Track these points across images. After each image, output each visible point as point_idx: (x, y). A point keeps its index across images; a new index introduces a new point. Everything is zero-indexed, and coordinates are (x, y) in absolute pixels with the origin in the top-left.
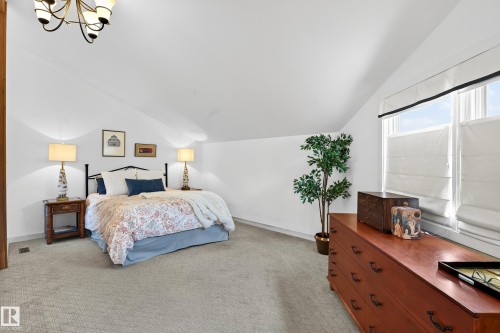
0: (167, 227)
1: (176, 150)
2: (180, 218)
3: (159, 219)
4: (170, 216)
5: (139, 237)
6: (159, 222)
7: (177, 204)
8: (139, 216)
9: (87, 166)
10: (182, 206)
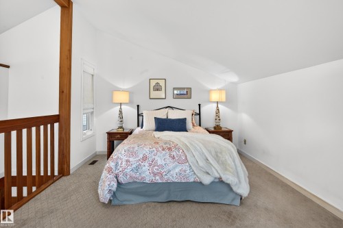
0: (155, 175)
1: (209, 91)
2: (171, 166)
3: (146, 164)
4: (159, 163)
5: (122, 179)
6: (146, 166)
7: (170, 149)
8: (125, 158)
9: (138, 106)
10: (174, 153)
